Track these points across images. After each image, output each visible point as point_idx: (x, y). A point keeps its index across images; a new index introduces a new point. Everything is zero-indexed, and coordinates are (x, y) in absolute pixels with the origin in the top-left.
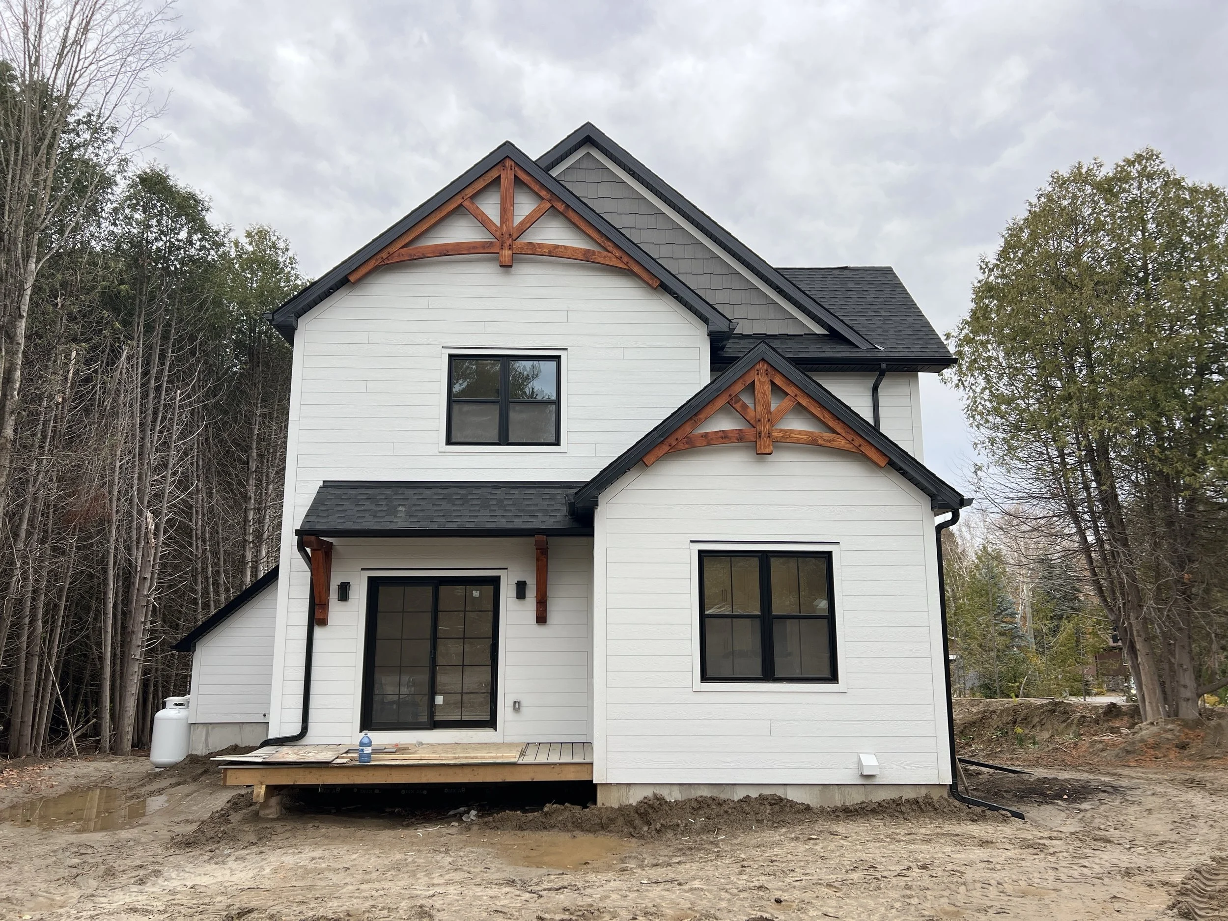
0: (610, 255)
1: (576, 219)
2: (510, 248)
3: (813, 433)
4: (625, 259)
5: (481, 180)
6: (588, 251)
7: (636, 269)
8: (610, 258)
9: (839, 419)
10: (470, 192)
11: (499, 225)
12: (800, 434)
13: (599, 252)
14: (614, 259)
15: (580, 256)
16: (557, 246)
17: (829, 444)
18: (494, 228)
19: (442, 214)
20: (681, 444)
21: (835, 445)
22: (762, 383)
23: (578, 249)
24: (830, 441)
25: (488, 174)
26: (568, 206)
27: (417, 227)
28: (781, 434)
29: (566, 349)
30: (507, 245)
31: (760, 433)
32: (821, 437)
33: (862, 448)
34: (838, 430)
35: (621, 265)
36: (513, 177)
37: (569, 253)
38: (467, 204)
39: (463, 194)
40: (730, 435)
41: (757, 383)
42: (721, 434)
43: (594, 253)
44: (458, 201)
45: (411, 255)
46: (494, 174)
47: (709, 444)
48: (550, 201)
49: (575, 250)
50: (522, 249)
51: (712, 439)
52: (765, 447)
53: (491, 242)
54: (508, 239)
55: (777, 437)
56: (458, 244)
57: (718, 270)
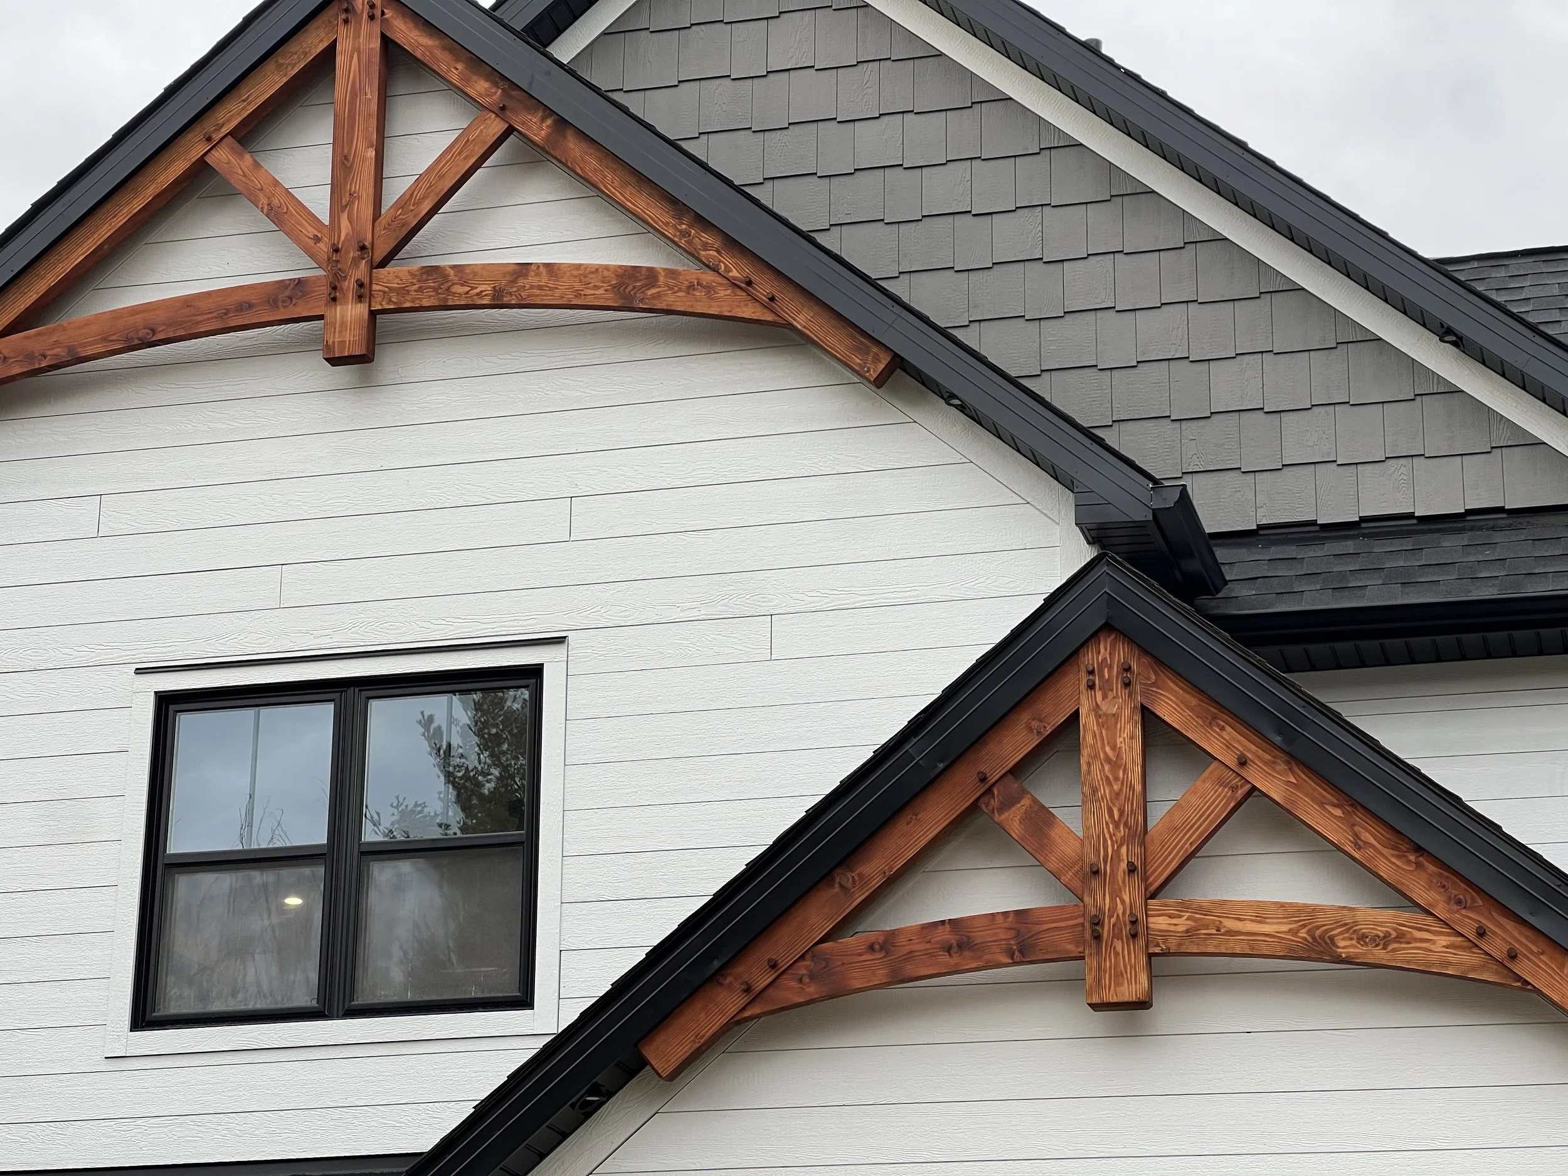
0: (709, 277)
1: (591, 163)
2: (363, 292)
3: (1312, 911)
4: (765, 286)
5: (270, 65)
6: (629, 274)
7: (803, 318)
8: (709, 289)
9: (1419, 849)
10: (233, 113)
11: (326, 220)
12: (1260, 919)
13: (671, 273)
14: (724, 292)
15: (602, 294)
16: (524, 269)
17: (1379, 955)
18: (312, 232)
19: (137, 204)
20: (789, 982)
21: (1405, 954)
22: (1108, 722)
23: (597, 270)
24: (1385, 941)
25: (293, 46)
26: (562, 124)
27: (53, 258)
28: (1182, 924)
29: (560, 640)
30: (349, 285)
31: (1097, 922)
32: (1350, 928)
33: (1522, 968)
34: (1421, 893)
35: (749, 311)
36: (376, 44)
37: (563, 290)
38: (222, 157)
39: (208, 125)
40: (979, 936)
41: (1087, 720)
42: (945, 935)
43: (651, 275)
44: (193, 150)
45: (30, 356)
46: (313, 43)
47: (898, 978)
48: (502, 111)
49: (582, 272)
50: (403, 291)
51: (910, 956)
52: (1118, 976)
53: (300, 282)
54: (356, 262)
55: (1165, 934)
56: (188, 302)
57: (1216, 285)
